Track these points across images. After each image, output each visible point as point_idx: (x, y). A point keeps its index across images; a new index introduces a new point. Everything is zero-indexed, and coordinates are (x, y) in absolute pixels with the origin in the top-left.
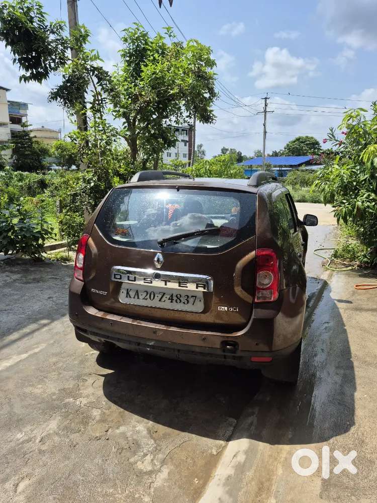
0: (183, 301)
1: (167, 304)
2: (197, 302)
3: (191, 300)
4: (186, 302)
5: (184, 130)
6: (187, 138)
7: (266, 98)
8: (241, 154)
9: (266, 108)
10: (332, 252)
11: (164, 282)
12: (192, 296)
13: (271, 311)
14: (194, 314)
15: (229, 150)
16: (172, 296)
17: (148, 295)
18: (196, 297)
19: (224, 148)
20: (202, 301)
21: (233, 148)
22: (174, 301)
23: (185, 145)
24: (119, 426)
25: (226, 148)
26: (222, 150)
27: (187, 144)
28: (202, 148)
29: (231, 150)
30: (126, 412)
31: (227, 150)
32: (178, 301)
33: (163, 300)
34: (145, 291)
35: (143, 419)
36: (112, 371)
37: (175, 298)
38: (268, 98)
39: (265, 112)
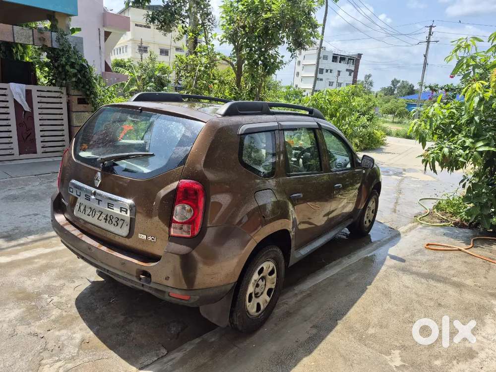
0: (114, 222)
1: (102, 224)
2: (125, 225)
3: (120, 223)
4: (116, 224)
5: (351, 59)
6: (352, 68)
7: (431, 27)
8: (413, 87)
9: (429, 38)
10: (435, 202)
11: (98, 201)
12: (121, 220)
13: (185, 247)
14: (121, 237)
15: (401, 81)
16: (107, 216)
17: (91, 212)
18: (124, 221)
19: (395, 79)
20: (129, 225)
21: (405, 80)
22: (107, 221)
23: (350, 75)
24: (62, 329)
25: (398, 79)
26: (393, 82)
27: (352, 74)
28: (370, 79)
29: (403, 82)
30: (80, 318)
31: (398, 82)
32: (110, 222)
33: (100, 219)
34: (90, 208)
35: (87, 327)
36: (103, 280)
37: (109, 219)
38: (434, 27)
39: (428, 42)
